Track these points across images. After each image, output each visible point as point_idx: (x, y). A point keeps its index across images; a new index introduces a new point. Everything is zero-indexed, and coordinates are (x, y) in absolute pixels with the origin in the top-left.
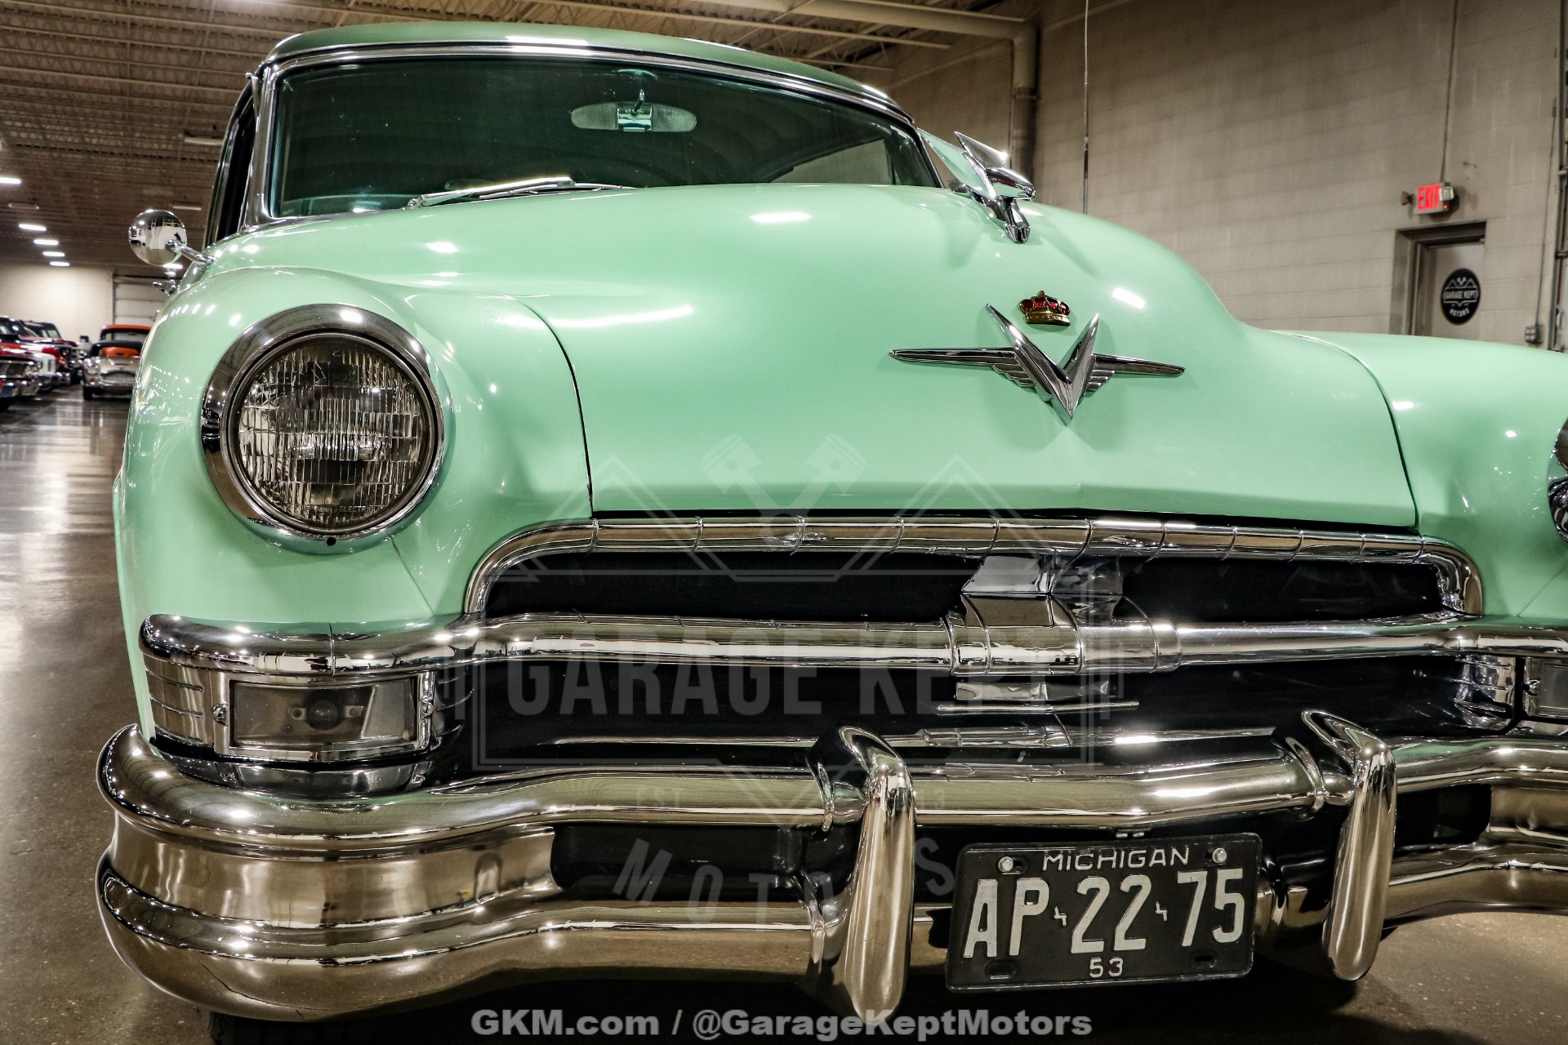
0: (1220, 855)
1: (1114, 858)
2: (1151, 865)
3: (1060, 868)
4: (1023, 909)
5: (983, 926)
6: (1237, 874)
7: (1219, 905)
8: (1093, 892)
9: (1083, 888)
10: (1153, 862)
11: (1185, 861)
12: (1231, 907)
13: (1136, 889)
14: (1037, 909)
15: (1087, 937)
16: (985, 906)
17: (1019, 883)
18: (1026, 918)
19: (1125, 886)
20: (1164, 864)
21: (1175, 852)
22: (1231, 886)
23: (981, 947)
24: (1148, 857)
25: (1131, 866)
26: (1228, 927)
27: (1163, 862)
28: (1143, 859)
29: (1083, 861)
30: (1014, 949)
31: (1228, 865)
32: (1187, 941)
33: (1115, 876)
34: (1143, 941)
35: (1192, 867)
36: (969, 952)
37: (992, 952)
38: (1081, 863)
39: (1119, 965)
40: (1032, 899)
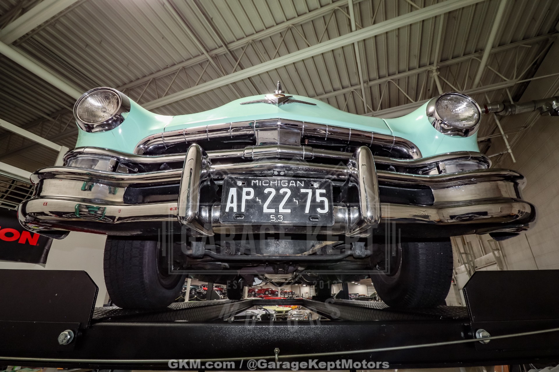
0: (317, 185)
1: (276, 182)
2: (290, 185)
3: (257, 185)
4: (245, 197)
5: (232, 202)
6: (324, 191)
7: (318, 201)
9: (266, 191)
11: (303, 185)
12: (322, 202)
13: (285, 193)
14: (250, 197)
15: (269, 207)
16: (233, 195)
17: (244, 189)
18: (246, 200)
19: (281, 192)
20: (295, 186)
21: (298, 182)
22: (322, 195)
23: (231, 209)
24: (289, 183)
25: (283, 185)
26: (323, 208)
28: (287, 183)
30: (243, 210)
31: (320, 188)
32: (307, 212)
33: (278, 189)
34: (290, 210)
35: (306, 187)
36: (227, 210)
37: (235, 210)
38: (265, 183)
39: (282, 218)
40: (248, 194)
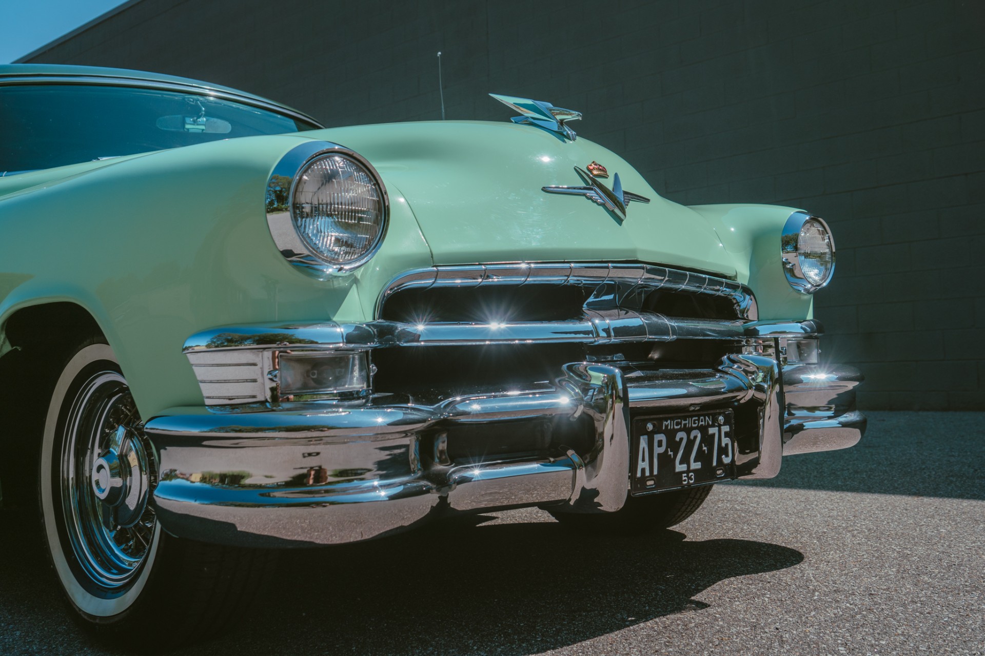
0: (721, 419)
1: (687, 422)
2: (700, 425)
3: (669, 428)
4: (658, 450)
5: (643, 459)
6: (728, 428)
7: (723, 445)
8: (681, 439)
9: (677, 439)
10: (701, 423)
11: (710, 423)
12: (727, 445)
13: (695, 437)
14: (662, 450)
15: (681, 463)
16: (644, 449)
17: (655, 436)
18: (659, 454)
19: (692, 437)
21: (707, 418)
22: (727, 435)
23: (643, 470)
24: (698, 420)
25: (693, 425)
26: (727, 456)
27: (703, 423)
28: (697, 422)
29: (677, 424)
30: (655, 473)
31: (725, 424)
32: (715, 464)
33: (688, 431)
34: (700, 463)
35: (713, 426)
36: (639, 475)
37: (647, 474)
38: (676, 425)
39: (693, 477)
40: (660, 444)
